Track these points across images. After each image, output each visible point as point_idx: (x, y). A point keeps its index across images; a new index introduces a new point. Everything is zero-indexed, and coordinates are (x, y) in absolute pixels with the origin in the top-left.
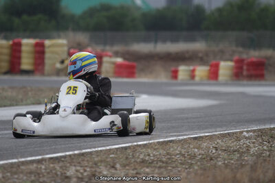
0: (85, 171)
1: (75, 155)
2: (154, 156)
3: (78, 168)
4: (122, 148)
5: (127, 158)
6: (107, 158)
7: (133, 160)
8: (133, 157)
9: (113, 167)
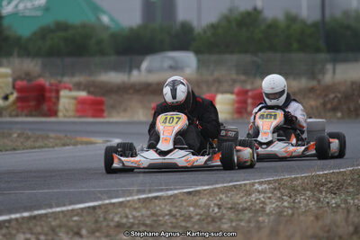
0: (38, 239)
1: (23, 218)
2: (134, 217)
3: (28, 236)
4: (89, 207)
5: (96, 221)
6: (68, 221)
7: (105, 224)
8: (105, 219)
9: (78, 234)
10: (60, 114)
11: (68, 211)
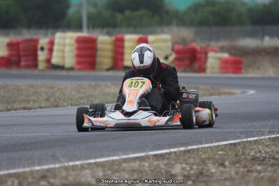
0: (192, 169)
1: (180, 152)
2: (266, 152)
3: (184, 166)
4: (231, 144)
5: (236, 155)
6: (214, 155)
7: (243, 157)
8: (243, 154)
9: (222, 165)
10: (208, 71)
11: (214, 146)
